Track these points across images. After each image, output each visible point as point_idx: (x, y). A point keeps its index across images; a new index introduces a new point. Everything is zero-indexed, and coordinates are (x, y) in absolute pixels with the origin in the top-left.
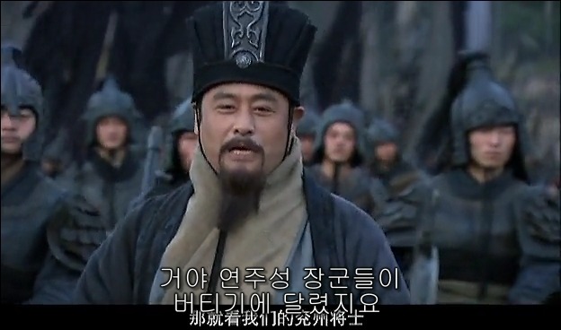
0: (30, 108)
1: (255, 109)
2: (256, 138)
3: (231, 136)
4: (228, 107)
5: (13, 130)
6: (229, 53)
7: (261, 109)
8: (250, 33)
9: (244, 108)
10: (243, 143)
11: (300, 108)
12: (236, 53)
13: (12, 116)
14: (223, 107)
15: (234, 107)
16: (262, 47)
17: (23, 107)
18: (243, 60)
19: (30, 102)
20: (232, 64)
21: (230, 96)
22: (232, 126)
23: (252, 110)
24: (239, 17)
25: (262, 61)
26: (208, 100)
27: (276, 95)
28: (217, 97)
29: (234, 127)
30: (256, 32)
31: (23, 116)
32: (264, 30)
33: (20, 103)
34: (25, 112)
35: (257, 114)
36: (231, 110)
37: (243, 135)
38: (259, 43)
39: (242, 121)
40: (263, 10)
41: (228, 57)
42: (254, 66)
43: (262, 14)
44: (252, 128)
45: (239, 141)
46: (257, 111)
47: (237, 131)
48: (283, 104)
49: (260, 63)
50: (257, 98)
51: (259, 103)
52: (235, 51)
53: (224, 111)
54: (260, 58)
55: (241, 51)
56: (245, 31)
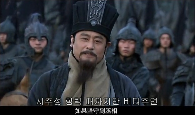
0: (45, 37)
1: (95, 41)
2: (94, 52)
3: (85, 50)
4: (85, 39)
5: (40, 44)
6: (89, 20)
7: (97, 41)
9: (91, 40)
10: (90, 52)
12: (91, 20)
13: (39, 40)
15: (88, 39)
16: (101, 19)
18: (93, 23)
20: (89, 24)
21: (87, 35)
22: (86, 46)
24: (94, 7)
25: (100, 24)
26: (78, 35)
27: (103, 37)
28: (82, 35)
30: (100, 14)
32: (103, 13)
34: (43, 39)
35: (96, 43)
36: (87, 40)
37: (90, 50)
38: (100, 17)
39: (89, 45)
40: (103, 6)
42: (97, 26)
43: (102, 7)
44: (93, 48)
45: (88, 52)
47: (88, 48)
48: (105, 40)
49: (99, 25)
50: (97, 37)
51: (97, 39)
52: (91, 19)
53: (84, 40)
54: (100, 23)
55: (93, 20)
56: (96, 12)
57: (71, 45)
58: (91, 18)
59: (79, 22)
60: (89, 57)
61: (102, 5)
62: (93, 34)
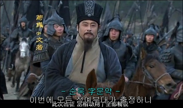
2: (92, 32)
3: (86, 31)
4: (86, 25)
7: (93, 26)
9: (89, 25)
10: (89, 33)
14: (85, 25)
16: (93, 12)
18: (89, 15)
20: (87, 16)
21: (86, 23)
22: (87, 29)
23: (91, 26)
24: (88, 6)
26: (81, 24)
27: (96, 23)
28: (83, 23)
30: (92, 9)
32: (94, 7)
37: (89, 31)
38: (93, 11)
39: (89, 28)
41: (86, 14)
42: (92, 16)
44: (91, 30)
46: (92, 26)
51: (92, 24)
53: (85, 26)
56: (90, 8)
57: (77, 30)
58: (88, 12)
59: (81, 16)
60: (89, 36)
61: (93, 4)
62: (90, 22)
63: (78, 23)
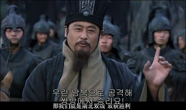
0: (21, 28)
1: (88, 31)
2: (88, 41)
3: (79, 40)
4: (79, 29)
5: (15, 36)
6: (81, 11)
7: (91, 31)
8: (89, 4)
9: (85, 30)
10: (84, 42)
11: (103, 31)
13: (14, 31)
15: (81, 29)
16: (93, 9)
17: (18, 28)
18: (86, 13)
19: (21, 26)
20: (82, 14)
21: (80, 26)
22: (80, 37)
23: (87, 31)
26: (71, 26)
28: (75, 25)
29: (81, 37)
30: (91, 4)
31: (19, 31)
32: (94, 3)
33: (17, 27)
34: (19, 30)
37: (84, 40)
38: (92, 7)
39: (83, 35)
44: (87, 38)
45: (82, 42)
46: (89, 31)
47: (82, 38)
48: (98, 30)
49: (92, 15)
50: (90, 27)
51: (90, 29)
52: (83, 10)
53: (77, 30)
54: (92, 13)
55: (85, 10)
56: (87, 3)
58: (84, 8)
59: (72, 13)
62: (86, 24)
63: (68, 25)
